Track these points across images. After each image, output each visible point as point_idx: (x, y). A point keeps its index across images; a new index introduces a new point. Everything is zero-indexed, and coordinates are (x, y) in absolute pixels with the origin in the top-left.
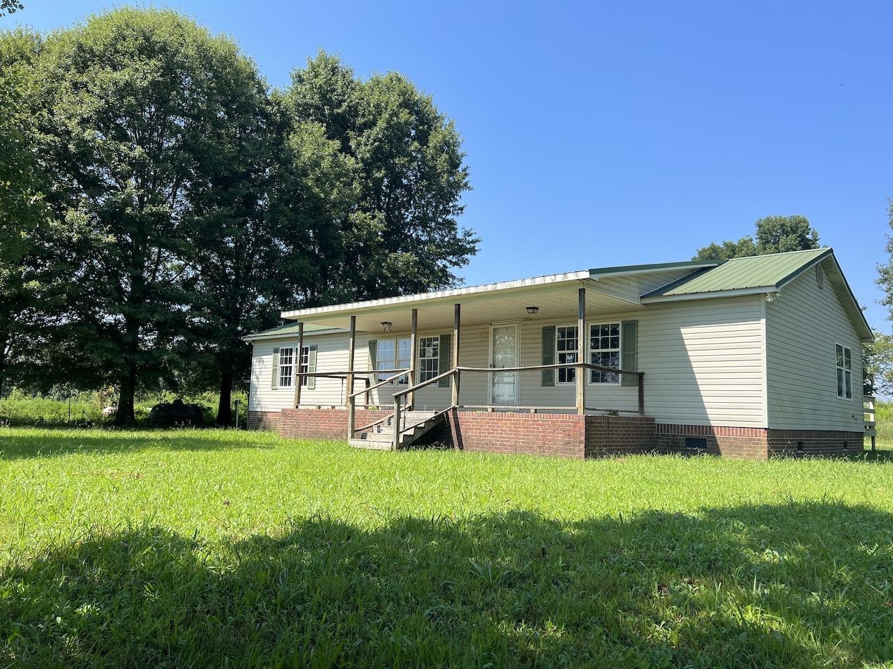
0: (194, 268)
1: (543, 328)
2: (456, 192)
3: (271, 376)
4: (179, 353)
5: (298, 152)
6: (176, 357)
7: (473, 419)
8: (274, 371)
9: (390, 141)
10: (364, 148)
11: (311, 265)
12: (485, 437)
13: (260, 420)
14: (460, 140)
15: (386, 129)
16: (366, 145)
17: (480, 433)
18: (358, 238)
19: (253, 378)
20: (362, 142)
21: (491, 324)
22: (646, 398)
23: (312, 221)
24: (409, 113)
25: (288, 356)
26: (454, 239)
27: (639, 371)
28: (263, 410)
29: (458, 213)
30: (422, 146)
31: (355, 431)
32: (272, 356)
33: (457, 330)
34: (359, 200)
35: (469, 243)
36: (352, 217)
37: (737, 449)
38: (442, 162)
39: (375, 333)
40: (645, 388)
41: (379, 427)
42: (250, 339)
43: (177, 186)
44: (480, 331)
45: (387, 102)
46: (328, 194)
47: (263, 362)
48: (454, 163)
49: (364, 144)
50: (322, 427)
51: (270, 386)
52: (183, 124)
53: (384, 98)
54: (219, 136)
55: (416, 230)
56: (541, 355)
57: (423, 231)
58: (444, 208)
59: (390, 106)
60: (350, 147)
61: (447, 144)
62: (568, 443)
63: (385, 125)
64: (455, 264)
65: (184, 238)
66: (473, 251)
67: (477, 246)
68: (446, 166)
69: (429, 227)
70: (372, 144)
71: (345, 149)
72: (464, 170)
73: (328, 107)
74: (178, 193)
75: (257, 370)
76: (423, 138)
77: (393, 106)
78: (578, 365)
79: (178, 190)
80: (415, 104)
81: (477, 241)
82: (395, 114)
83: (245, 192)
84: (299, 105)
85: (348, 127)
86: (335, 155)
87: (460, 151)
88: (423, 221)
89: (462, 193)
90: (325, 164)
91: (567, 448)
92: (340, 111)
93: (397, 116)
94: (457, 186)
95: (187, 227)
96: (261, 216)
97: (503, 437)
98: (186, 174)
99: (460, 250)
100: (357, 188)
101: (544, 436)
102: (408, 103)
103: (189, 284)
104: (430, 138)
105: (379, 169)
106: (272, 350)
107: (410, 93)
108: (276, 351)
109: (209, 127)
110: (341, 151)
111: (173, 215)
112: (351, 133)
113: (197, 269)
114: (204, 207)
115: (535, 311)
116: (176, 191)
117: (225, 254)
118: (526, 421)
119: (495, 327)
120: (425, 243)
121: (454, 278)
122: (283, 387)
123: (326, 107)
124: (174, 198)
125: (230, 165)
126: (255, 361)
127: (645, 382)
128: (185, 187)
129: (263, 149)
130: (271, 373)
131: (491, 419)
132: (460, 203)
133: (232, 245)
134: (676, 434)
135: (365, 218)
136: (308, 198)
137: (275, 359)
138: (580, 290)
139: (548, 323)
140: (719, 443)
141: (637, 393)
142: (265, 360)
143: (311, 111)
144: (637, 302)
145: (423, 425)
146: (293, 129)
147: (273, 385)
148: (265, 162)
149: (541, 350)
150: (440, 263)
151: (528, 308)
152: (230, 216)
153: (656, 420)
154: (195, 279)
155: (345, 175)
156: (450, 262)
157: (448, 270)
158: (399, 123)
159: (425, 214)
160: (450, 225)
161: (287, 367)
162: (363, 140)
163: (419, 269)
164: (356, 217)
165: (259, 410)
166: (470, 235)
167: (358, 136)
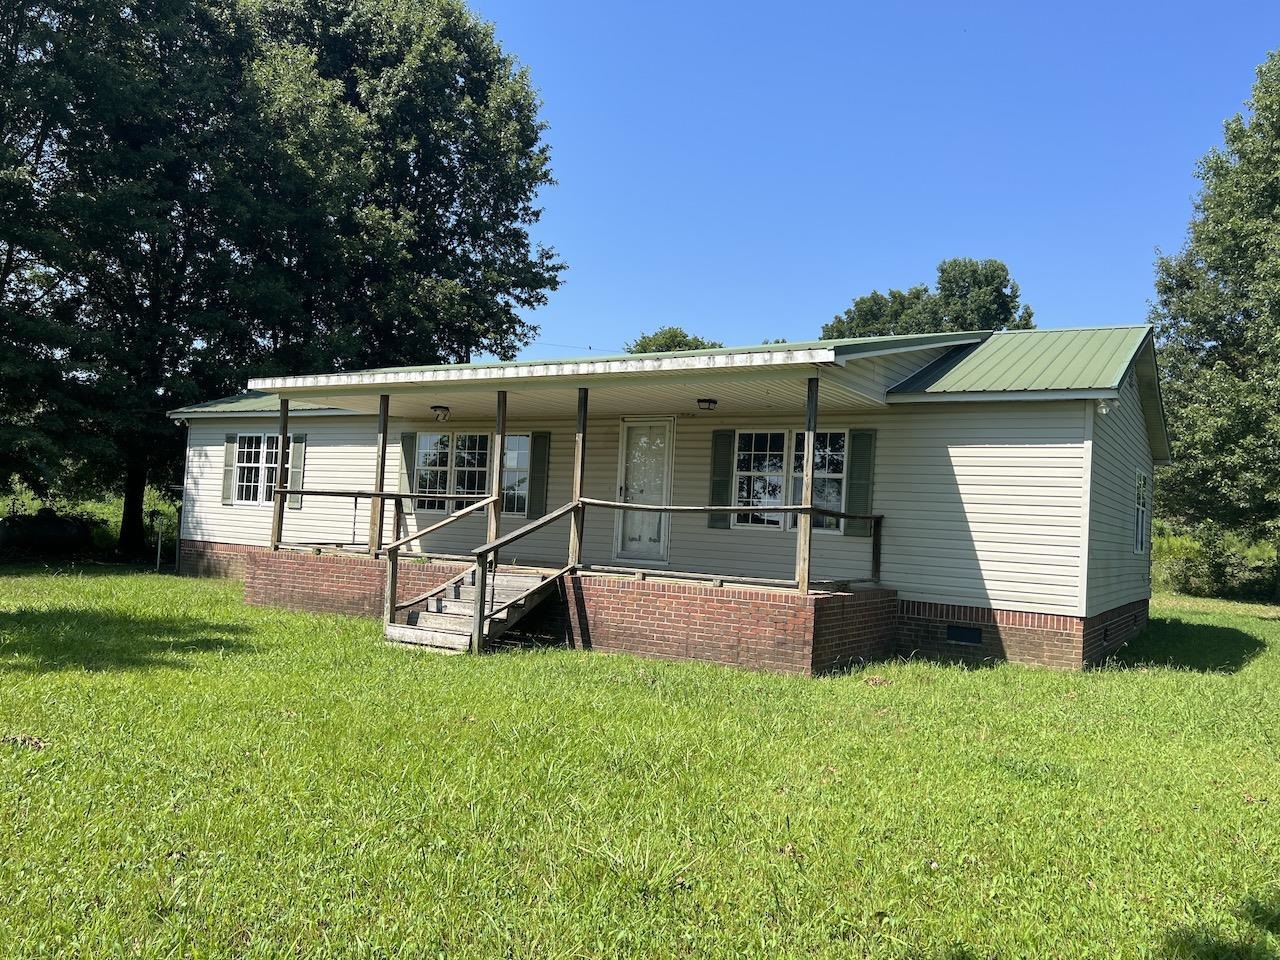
0: (75, 281)
1: (714, 432)
2: (530, 186)
3: (221, 482)
4: (48, 433)
5: (268, 92)
6: (45, 442)
7: (608, 591)
8: (227, 474)
9: (425, 92)
10: (381, 99)
11: (291, 290)
12: (631, 623)
13: (201, 555)
14: (537, 102)
15: (419, 69)
16: (386, 94)
17: (622, 616)
18: (369, 250)
19: (188, 483)
20: (379, 89)
21: (623, 420)
22: (884, 558)
23: (292, 215)
24: (456, 49)
25: (253, 450)
26: (523, 261)
27: (876, 513)
28: (206, 538)
29: (530, 220)
30: (479, 105)
31: (398, 609)
32: (223, 448)
33: (581, 435)
34: (374, 186)
35: (548, 269)
36: (361, 214)
37: (1032, 647)
38: (508, 134)
39: (414, 420)
40: (885, 540)
41: (439, 601)
42: (183, 416)
43: (43, 135)
44: (604, 430)
45: (421, 26)
46: (321, 172)
47: (206, 456)
48: (528, 137)
49: (384, 91)
50: (325, 587)
51: (220, 499)
52: (55, 25)
53: (416, 17)
54: (123, 53)
55: (462, 242)
56: (708, 476)
57: (473, 245)
58: (508, 210)
59: (426, 32)
60: (359, 94)
61: (516, 104)
62: (782, 644)
63: (418, 63)
64: (526, 302)
65: (57, 229)
66: (553, 283)
67: (561, 276)
68: (516, 142)
69: (484, 238)
70: (396, 94)
71: (351, 97)
72: (542, 151)
73: (320, 23)
74: (45, 148)
75: (195, 470)
76: (478, 91)
77: (431, 32)
78: (802, 511)
79: (47, 142)
80: (467, 34)
81: (561, 267)
82: (434, 47)
83: (172, 155)
84: (268, 13)
85: (353, 60)
86: (334, 106)
87: (537, 119)
88: (475, 230)
89: (541, 188)
90: (317, 120)
91: (781, 652)
92: (340, 31)
93: (437, 50)
94: (532, 176)
95: (61, 208)
96: (200, 200)
97: (664, 626)
98: (60, 116)
99: (535, 280)
100: (368, 164)
101: (740, 629)
102: (455, 30)
103: (65, 310)
104: (490, 93)
105: (406, 138)
106: (224, 437)
107: (457, 14)
108: (230, 439)
109: (105, 32)
110: (344, 99)
111: (36, 186)
112: (360, 71)
113: (79, 283)
114: (94, 176)
115: (712, 406)
116: (43, 143)
117: (132, 261)
118: (706, 601)
119: (630, 425)
120: (476, 266)
121: (523, 325)
122: (244, 502)
123: (315, 22)
124: (39, 157)
125: (145, 105)
126: (191, 453)
127: (884, 532)
128: (59, 137)
129: (205, 83)
130: (222, 476)
131: (642, 594)
132: (534, 205)
133: (147, 247)
134: (932, 618)
135: (382, 218)
136: (288, 176)
137: (228, 453)
138: (810, 380)
139: (722, 424)
140: (1003, 636)
141: (869, 548)
142: (209, 453)
143: (290, 27)
144: (880, 401)
145: (522, 602)
146: (259, 53)
147: (226, 497)
148: (207, 107)
149: (709, 468)
150: (500, 298)
151: (699, 401)
152: (145, 197)
153: (899, 593)
154: (77, 301)
155: (351, 142)
156: (518, 298)
157: (513, 311)
158: (441, 62)
159: (478, 217)
160: (518, 239)
161: (250, 469)
162: (381, 85)
163: (469, 308)
164: (369, 214)
165: (199, 538)
166: (550, 257)
167: (372, 77)
